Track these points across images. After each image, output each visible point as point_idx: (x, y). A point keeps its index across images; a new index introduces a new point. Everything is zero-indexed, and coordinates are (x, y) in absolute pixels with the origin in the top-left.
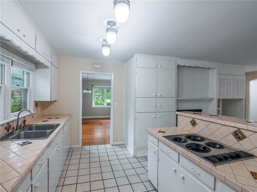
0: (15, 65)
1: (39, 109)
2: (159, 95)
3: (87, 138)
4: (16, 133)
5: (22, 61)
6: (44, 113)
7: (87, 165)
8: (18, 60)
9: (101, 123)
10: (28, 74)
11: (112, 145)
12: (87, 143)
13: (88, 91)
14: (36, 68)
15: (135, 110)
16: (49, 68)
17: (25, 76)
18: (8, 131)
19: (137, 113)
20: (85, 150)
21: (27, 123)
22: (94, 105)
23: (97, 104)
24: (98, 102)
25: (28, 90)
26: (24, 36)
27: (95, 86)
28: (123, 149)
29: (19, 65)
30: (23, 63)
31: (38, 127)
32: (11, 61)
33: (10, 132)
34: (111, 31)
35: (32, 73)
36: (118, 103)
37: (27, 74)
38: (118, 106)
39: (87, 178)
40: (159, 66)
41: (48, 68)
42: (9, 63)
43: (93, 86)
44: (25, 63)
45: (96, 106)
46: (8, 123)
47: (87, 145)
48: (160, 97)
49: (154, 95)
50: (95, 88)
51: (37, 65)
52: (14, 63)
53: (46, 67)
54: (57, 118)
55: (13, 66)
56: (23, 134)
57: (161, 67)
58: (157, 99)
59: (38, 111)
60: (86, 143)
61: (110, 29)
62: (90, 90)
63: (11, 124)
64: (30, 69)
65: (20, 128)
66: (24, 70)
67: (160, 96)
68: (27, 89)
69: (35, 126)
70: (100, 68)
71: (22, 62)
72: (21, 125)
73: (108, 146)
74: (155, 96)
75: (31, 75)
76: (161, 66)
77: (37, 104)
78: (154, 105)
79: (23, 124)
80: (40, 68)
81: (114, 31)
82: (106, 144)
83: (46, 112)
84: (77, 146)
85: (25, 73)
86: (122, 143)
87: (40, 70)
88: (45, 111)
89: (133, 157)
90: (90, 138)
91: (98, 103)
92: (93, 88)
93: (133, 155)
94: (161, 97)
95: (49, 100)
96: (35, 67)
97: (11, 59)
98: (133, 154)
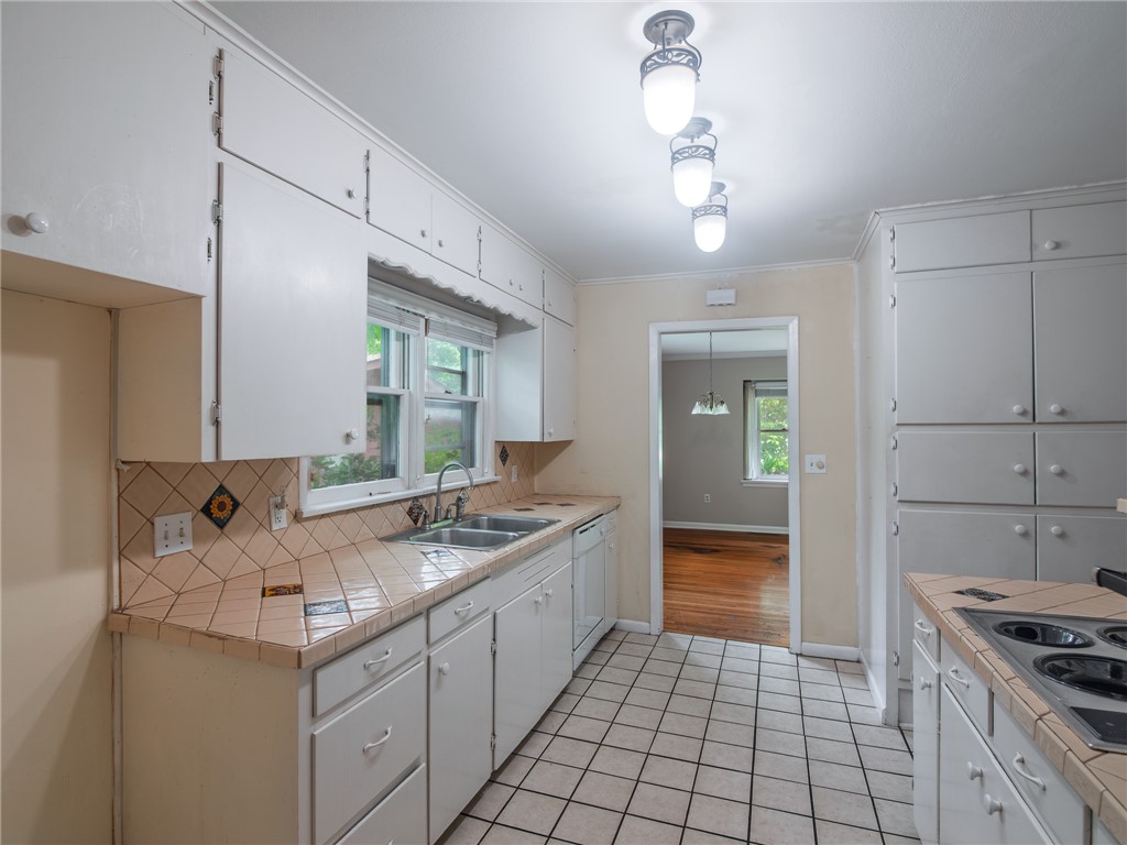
0: (435, 330)
1: (514, 468)
2: (1053, 408)
3: (696, 607)
4: (431, 530)
5: (452, 318)
6: (532, 485)
7: (659, 700)
8: (441, 315)
9: (779, 558)
10: (478, 354)
11: (797, 655)
12: (687, 624)
13: (711, 408)
14: (499, 334)
15: (893, 490)
16: (534, 328)
17: (471, 360)
18: (416, 521)
19: (900, 501)
20: (670, 647)
21: (467, 508)
22: (754, 473)
23: (774, 469)
24: (781, 464)
25: (479, 407)
26: (440, 245)
27: (760, 386)
28: (846, 681)
29: (446, 332)
30: (456, 323)
31: (496, 524)
32: (423, 320)
33: (419, 524)
34: (685, 158)
35: (488, 349)
36: (822, 458)
37: (474, 356)
38: (824, 471)
39: (641, 740)
40: (1047, 246)
41: (531, 327)
42: (418, 329)
43: (749, 385)
44: (462, 321)
45: (769, 476)
46: (416, 498)
47: (684, 631)
48: (1061, 419)
49: (1016, 408)
50: (757, 393)
51: (502, 323)
52: (431, 325)
53: (524, 326)
54: (562, 505)
55: (430, 334)
56: (448, 535)
57: (1057, 251)
58: (1039, 431)
59: (509, 476)
60: (682, 624)
61: (680, 154)
62: (722, 403)
63: (423, 502)
64: (481, 339)
65: (446, 518)
66: (466, 344)
67: (1062, 412)
68: (475, 403)
69: (489, 519)
70: (732, 301)
71: (454, 320)
72: (448, 511)
73: (772, 652)
74: (1024, 413)
75: (485, 356)
76: (1058, 246)
77: (505, 451)
78: (1017, 467)
79: (454, 509)
80: (511, 332)
81: (695, 156)
82: (768, 643)
83: (538, 482)
84: (642, 626)
85: (470, 353)
86: (848, 651)
87: (512, 339)
88: (536, 478)
89: (886, 724)
90: (705, 608)
91: (778, 467)
92: (751, 394)
93: (886, 712)
94: (1065, 418)
95: (538, 439)
96: (496, 329)
97: (423, 316)
98: (884, 707)
